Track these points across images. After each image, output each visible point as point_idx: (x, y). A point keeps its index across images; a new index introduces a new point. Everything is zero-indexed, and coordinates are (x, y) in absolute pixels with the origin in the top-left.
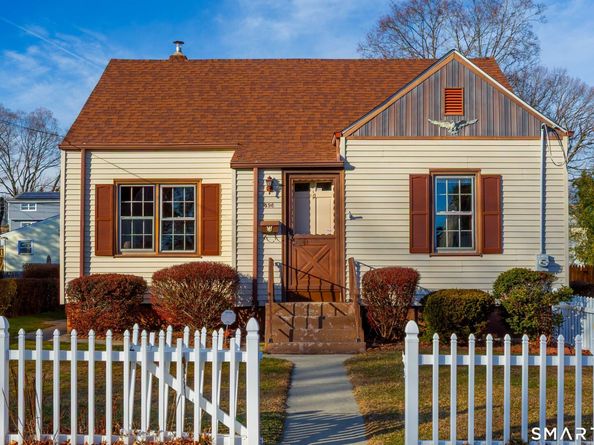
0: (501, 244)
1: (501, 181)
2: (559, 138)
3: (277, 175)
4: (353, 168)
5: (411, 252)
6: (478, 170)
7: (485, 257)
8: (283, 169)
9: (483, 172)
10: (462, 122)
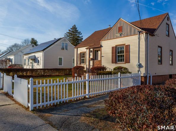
0: (130, 61)
1: (130, 46)
2: (143, 34)
3: (92, 49)
4: (103, 47)
5: (112, 63)
6: (125, 44)
7: (126, 64)
8: (93, 48)
9: (126, 44)
10: (121, 34)
